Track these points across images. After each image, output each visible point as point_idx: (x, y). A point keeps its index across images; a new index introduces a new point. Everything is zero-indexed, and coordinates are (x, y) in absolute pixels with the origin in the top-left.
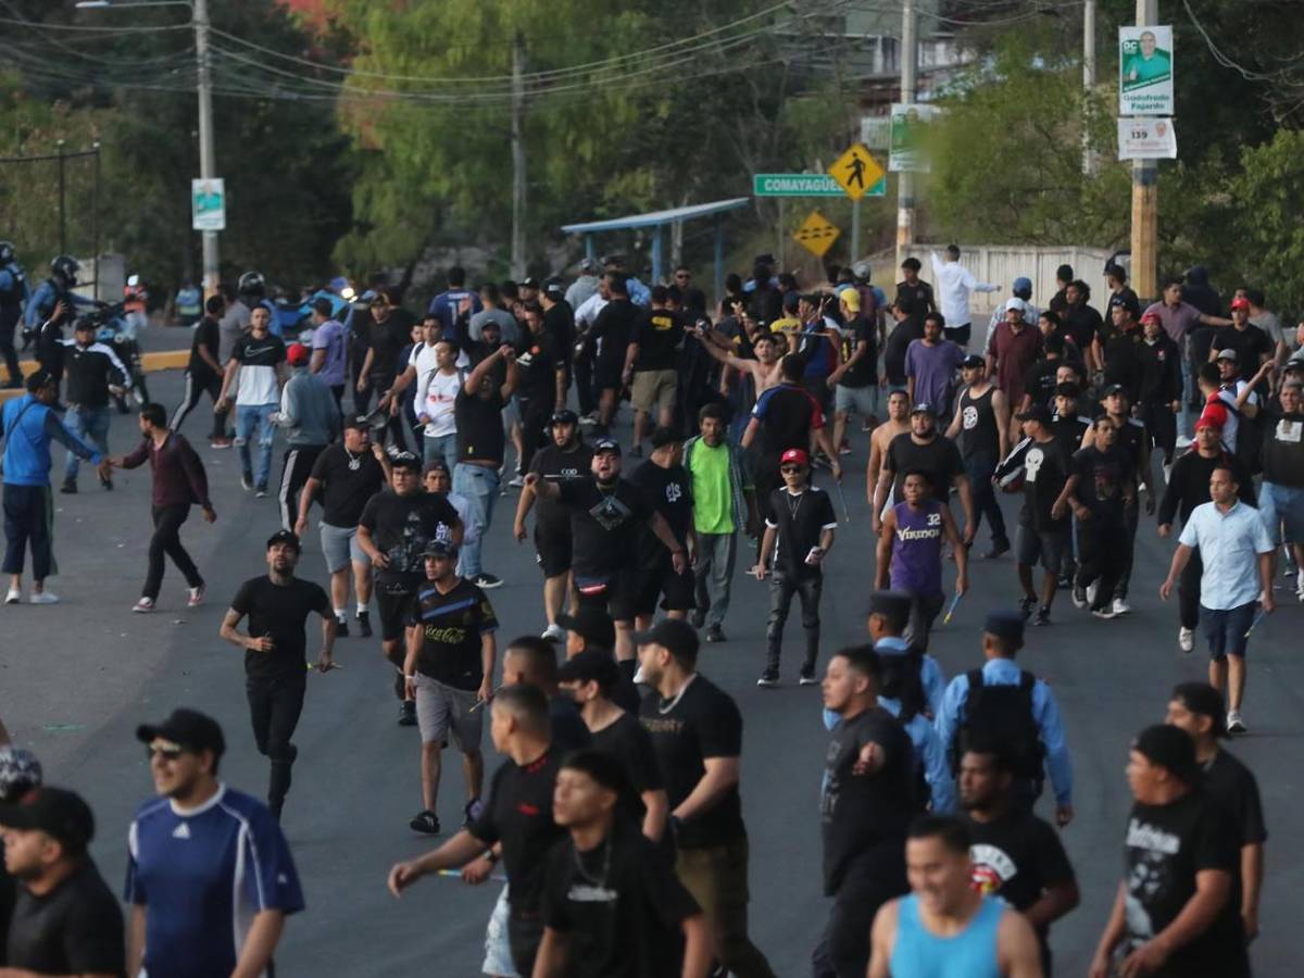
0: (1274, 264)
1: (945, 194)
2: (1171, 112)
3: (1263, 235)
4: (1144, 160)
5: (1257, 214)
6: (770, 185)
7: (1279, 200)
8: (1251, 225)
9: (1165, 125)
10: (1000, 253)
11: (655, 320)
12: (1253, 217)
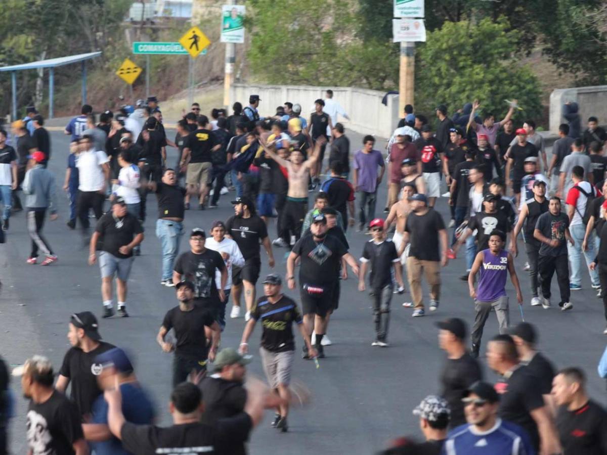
0: (443, 96)
1: (259, 55)
2: (422, 16)
3: (436, 80)
4: (408, 42)
5: (433, 68)
6: (142, 48)
7: (446, 60)
8: (429, 75)
9: (419, 23)
10: (296, 90)
11: (198, 135)
12: (430, 70)
